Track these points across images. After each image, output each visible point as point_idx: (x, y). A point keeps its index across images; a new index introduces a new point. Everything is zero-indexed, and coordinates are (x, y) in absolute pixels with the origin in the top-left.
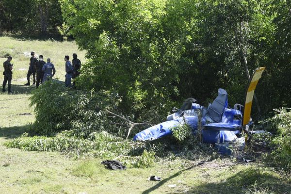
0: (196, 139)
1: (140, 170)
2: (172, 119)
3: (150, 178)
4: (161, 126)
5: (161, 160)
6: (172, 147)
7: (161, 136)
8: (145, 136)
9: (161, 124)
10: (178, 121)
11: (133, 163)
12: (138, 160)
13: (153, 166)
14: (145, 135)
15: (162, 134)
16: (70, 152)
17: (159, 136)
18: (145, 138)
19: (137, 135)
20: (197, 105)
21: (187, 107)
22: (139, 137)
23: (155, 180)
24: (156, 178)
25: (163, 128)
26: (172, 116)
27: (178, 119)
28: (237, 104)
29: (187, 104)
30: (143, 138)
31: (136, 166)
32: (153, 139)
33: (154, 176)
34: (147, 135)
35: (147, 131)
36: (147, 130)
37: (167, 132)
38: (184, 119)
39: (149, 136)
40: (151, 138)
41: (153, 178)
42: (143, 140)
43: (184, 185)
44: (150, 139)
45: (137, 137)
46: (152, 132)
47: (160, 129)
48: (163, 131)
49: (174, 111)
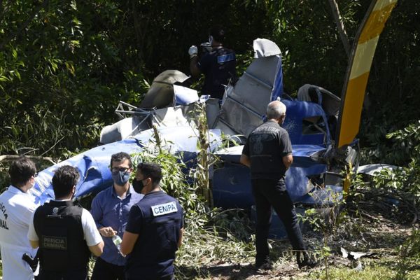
2: (116, 137)
4: (88, 161)
8: (39, 194)
10: (137, 142)
14: (38, 189)
15: (91, 184)
17: (81, 191)
18: (38, 198)
20: (189, 93)
25: (93, 167)
27: (137, 135)
28: (308, 86)
48: (92, 174)
49: (122, 113)
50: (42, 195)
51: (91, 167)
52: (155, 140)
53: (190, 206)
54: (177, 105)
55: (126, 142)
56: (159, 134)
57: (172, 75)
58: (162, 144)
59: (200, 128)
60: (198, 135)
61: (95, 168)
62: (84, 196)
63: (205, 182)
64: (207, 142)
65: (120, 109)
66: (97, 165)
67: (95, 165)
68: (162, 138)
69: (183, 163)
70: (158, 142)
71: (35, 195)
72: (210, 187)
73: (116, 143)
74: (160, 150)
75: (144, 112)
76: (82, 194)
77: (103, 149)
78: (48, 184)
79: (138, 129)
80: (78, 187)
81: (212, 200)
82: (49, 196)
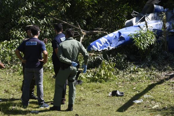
0: (160, 47)
1: (98, 84)
2: (131, 24)
3: (111, 93)
4: (120, 33)
5: (121, 72)
8: (101, 45)
9: (119, 31)
10: (139, 26)
11: (89, 76)
12: (95, 73)
13: (113, 80)
14: (101, 44)
15: (121, 42)
16: (14, 66)
17: (117, 45)
18: (101, 47)
19: (91, 44)
20: (160, 7)
22: (94, 46)
23: (117, 96)
24: (118, 93)
25: (122, 36)
26: (131, 22)
27: (139, 24)
31: (93, 80)
32: (111, 48)
33: (116, 91)
34: (103, 44)
35: (103, 40)
36: (103, 38)
37: (126, 40)
39: (106, 45)
40: (109, 48)
41: (114, 93)
42: (99, 50)
43: (152, 100)
44: (107, 49)
45: (91, 46)
46: (109, 41)
48: (121, 38)
49: (134, 15)
50: (103, 46)
51: (121, 36)
52: (146, 26)
53: (159, 52)
54: (155, 12)
55: (135, 26)
56: (147, 24)
57: (153, 1)
58: (148, 27)
59: (163, 21)
60: (163, 24)
61: (123, 36)
62: (118, 47)
63: (165, 42)
64: (166, 27)
65: (133, 14)
66: (124, 35)
67: (123, 35)
68: (148, 25)
69: (156, 35)
70: (147, 27)
71: (100, 46)
72: (167, 44)
73: (131, 27)
74: (148, 30)
75: (142, 15)
76: (118, 46)
77: (126, 29)
78: (105, 42)
79: (140, 21)
80: (116, 43)
81: (168, 49)
82: (105, 46)
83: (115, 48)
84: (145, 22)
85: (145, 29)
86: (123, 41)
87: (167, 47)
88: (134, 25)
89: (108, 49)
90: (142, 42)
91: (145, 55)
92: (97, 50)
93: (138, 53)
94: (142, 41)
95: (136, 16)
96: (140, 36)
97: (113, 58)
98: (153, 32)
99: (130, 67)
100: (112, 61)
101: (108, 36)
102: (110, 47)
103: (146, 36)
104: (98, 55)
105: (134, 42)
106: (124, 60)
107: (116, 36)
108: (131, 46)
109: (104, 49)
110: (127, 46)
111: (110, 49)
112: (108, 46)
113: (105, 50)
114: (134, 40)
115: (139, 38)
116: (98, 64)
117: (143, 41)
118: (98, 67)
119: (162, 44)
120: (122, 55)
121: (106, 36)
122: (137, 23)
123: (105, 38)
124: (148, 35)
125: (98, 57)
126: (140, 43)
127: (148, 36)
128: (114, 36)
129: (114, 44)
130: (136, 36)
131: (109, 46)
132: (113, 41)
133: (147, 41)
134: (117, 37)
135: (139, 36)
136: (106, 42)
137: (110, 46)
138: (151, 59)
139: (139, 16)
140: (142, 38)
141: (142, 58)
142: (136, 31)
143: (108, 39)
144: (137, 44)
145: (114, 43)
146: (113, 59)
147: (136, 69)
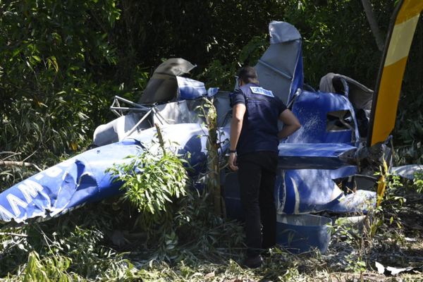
0: (203, 204)
2: (111, 138)
4: (80, 166)
6: (118, 238)
7: (80, 203)
8: (24, 205)
9: (79, 157)
10: (138, 143)
14: (23, 199)
15: (84, 193)
17: (74, 202)
18: (23, 211)
20: (194, 85)
21: (160, 93)
25: (86, 172)
26: (112, 130)
27: (136, 135)
28: (332, 75)
29: (161, 82)
30: (17, 212)
32: (55, 212)
34: (29, 200)
35: (30, 186)
36: (27, 181)
37: (100, 185)
38: (160, 136)
39: (39, 202)
40: (48, 212)
42: (18, 221)
44: (43, 214)
46: (47, 189)
47: (75, 175)
48: (86, 181)
49: (117, 110)
50: (28, 206)
51: (84, 173)
52: (158, 140)
54: (182, 99)
55: (125, 143)
56: (162, 134)
57: (175, 64)
58: (165, 146)
60: (207, 134)
61: (90, 174)
62: (78, 207)
63: (215, 189)
64: (218, 142)
65: (116, 105)
66: (92, 170)
67: (89, 171)
68: (165, 138)
69: (190, 167)
70: (162, 143)
71: (19, 207)
72: (222, 194)
73: (112, 145)
74: (164, 152)
75: (145, 109)
76: (74, 206)
77: (98, 151)
78: (35, 194)
79: (138, 128)
80: (70, 196)
81: (225, 209)
82: (36, 207)
83: (68, 212)
84: (155, 128)
85: (155, 149)
86: (91, 189)
87: (224, 203)
88: (120, 140)
89: (45, 216)
90: (148, 190)
91: (157, 229)
92: (13, 219)
93: (136, 224)
94: (149, 186)
95: (125, 113)
96: (142, 170)
97: (62, 242)
98: (179, 158)
99: (116, 267)
100: (60, 251)
101: (45, 175)
102: (51, 209)
103: (162, 169)
104: (14, 236)
105: (125, 190)
106: (96, 246)
107: (68, 175)
108: (115, 204)
109: (34, 215)
110: (103, 202)
111: (52, 215)
112: (45, 205)
113: (37, 217)
114: (124, 185)
115: (139, 177)
116: (15, 263)
117: (153, 187)
118: (16, 273)
119: (207, 194)
120: (89, 232)
121: (38, 176)
122: (129, 132)
123: (36, 181)
124: (166, 168)
125: (12, 241)
126: (145, 193)
127: (166, 171)
128: (62, 173)
129: (64, 200)
130: (130, 170)
131: (49, 207)
132: (60, 191)
133: (164, 188)
134: (72, 178)
135: (139, 173)
136: (39, 192)
137: (52, 206)
138: (176, 242)
139: (134, 111)
140: (148, 176)
141: (149, 238)
142: (128, 157)
143: (45, 183)
144: (135, 196)
145: (64, 196)
146: (62, 246)
147: (136, 274)
